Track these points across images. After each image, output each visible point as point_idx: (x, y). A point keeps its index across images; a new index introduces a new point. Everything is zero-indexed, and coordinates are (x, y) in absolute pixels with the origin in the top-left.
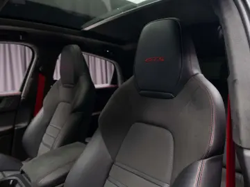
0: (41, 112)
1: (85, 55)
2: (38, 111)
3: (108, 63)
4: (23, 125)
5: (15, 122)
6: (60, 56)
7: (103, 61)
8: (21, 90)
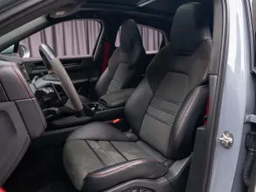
0: (107, 70)
1: (139, 27)
2: (104, 70)
3: (160, 33)
4: (95, 79)
5: (89, 77)
6: (121, 27)
7: (156, 32)
8: (93, 54)
